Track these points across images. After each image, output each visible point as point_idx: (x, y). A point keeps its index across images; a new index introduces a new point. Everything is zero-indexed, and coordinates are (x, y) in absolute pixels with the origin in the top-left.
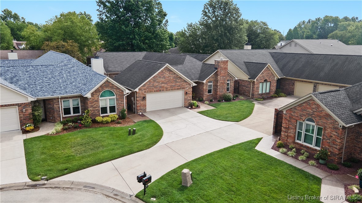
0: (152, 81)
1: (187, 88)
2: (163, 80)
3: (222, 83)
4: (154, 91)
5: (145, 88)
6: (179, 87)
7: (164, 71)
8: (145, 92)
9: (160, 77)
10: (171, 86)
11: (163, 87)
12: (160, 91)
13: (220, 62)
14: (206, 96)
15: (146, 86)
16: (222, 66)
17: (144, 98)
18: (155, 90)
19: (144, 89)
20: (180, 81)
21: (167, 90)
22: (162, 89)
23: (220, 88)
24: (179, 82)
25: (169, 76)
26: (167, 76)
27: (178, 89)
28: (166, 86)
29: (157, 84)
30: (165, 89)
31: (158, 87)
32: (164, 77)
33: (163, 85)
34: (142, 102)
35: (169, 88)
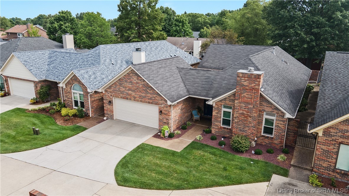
0: (117, 84)
1: (163, 106)
2: (130, 85)
3: (243, 114)
4: (120, 97)
5: (111, 90)
6: (151, 101)
7: (131, 75)
8: (111, 95)
9: (126, 81)
10: (140, 97)
11: (130, 95)
12: (127, 99)
13: (241, 75)
14: (217, 127)
15: (112, 89)
16: (246, 83)
17: (110, 102)
18: (122, 96)
19: (110, 92)
20: (151, 91)
21: (135, 99)
22: (129, 97)
23: (237, 122)
24: (150, 93)
25: (137, 83)
26: (135, 82)
27: (149, 103)
28: (133, 94)
29: (123, 89)
30: (133, 99)
31: (124, 93)
32: (131, 82)
33: (130, 92)
34: (109, 107)
35: (138, 99)
